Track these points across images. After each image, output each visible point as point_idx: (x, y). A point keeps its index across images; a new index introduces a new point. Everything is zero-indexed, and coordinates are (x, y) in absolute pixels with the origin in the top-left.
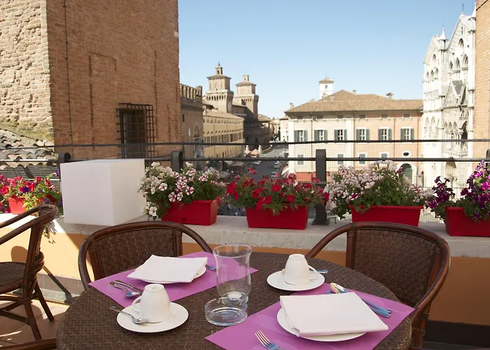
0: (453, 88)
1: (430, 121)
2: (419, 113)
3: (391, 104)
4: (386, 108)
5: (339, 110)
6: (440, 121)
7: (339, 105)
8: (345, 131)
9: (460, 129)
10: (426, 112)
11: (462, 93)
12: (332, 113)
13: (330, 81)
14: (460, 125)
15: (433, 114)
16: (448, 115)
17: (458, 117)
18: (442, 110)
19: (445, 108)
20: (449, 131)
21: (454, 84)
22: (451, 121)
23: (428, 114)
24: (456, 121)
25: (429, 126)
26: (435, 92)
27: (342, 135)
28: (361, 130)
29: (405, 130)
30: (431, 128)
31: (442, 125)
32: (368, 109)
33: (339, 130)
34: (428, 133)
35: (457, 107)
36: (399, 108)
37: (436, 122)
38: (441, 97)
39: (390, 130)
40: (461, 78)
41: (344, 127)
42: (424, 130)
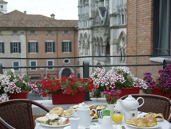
0: (100, 13)
1: (83, 37)
2: (75, 30)
3: (54, 23)
4: (51, 26)
5: (14, 26)
6: (91, 37)
7: (14, 22)
8: (20, 43)
9: (105, 42)
10: (80, 30)
11: (105, 17)
12: (8, 29)
13: (5, 2)
14: (104, 39)
15: (85, 31)
16: (96, 32)
17: (103, 34)
18: (92, 29)
19: (94, 27)
20: (97, 44)
21: (100, 10)
22: (99, 37)
23: (82, 31)
24: (102, 36)
25: (82, 40)
26: (86, 15)
27: (17, 46)
28: (32, 43)
29: (65, 43)
30: (84, 41)
31: (92, 40)
32: (37, 26)
33: (14, 43)
34: (82, 45)
35: (102, 27)
36: (60, 26)
37: (88, 37)
38: (91, 19)
39: (54, 43)
40: (105, 6)
41: (18, 40)
42: (79, 43)
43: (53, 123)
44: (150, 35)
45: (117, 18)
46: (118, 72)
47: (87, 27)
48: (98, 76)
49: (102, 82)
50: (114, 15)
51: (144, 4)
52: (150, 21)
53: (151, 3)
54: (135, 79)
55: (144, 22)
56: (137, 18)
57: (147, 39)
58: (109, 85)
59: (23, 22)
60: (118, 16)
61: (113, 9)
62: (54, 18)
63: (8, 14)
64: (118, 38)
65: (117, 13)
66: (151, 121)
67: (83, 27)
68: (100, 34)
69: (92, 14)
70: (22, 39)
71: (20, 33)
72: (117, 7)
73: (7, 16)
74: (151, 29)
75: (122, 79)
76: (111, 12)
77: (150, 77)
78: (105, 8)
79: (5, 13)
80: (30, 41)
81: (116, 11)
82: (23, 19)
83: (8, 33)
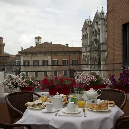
7: (45, 49)
8: (48, 61)
9: (98, 60)
10: (83, 52)
11: (98, 45)
12: (41, 53)
13: (40, 37)
14: (97, 58)
15: (86, 53)
16: (92, 53)
17: (97, 55)
18: (90, 52)
19: (91, 51)
20: (93, 61)
21: (95, 41)
22: (94, 56)
23: (84, 53)
24: (96, 56)
25: (84, 58)
26: (86, 44)
27: (46, 62)
28: (55, 60)
29: (74, 60)
30: (85, 59)
31: (90, 58)
32: (58, 51)
33: (45, 61)
34: (84, 61)
35: (96, 50)
36: (71, 51)
37: (88, 57)
38: (89, 46)
39: (67, 60)
40: (97, 38)
41: (47, 59)
42: (82, 60)
43: (36, 106)
44: (121, 53)
45: (105, 45)
46: (92, 74)
47: (87, 51)
48: (79, 77)
49: (81, 81)
50: (103, 44)
51: (117, 35)
52: (121, 45)
53: (121, 34)
54: (104, 79)
55: (118, 46)
56: (113, 43)
57: (119, 56)
58: (86, 82)
59: (49, 48)
60: (105, 44)
61: (102, 40)
62: (68, 46)
63: (42, 44)
64: (105, 57)
65: (105, 42)
66: (104, 106)
67: (85, 51)
68: (95, 55)
69: (90, 43)
70: (49, 58)
71: (48, 55)
72: (105, 39)
73: (41, 45)
74: (122, 50)
75: (95, 79)
76: (101, 42)
77: (114, 78)
78: (97, 39)
79: (40, 43)
80: (53, 60)
81: (104, 41)
82: (50, 47)
83: (41, 55)
